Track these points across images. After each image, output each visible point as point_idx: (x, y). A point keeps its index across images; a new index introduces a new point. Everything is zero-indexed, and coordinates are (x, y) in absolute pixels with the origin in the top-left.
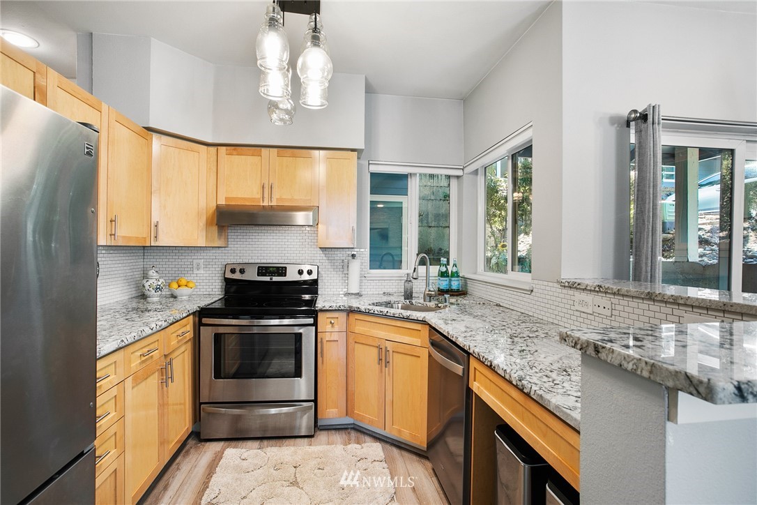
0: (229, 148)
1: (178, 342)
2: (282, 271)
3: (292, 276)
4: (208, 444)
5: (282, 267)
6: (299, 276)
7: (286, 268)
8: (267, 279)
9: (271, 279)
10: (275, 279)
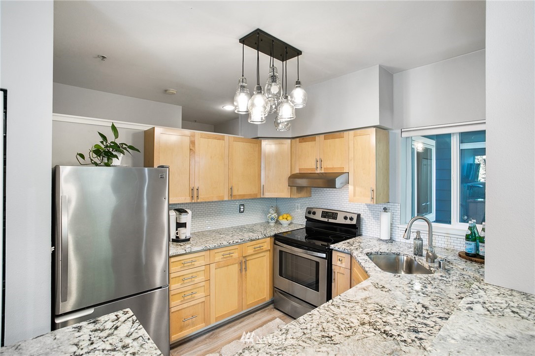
0: (300, 138)
1: (254, 251)
2: (334, 215)
3: (340, 220)
4: (277, 311)
5: (336, 213)
6: (344, 220)
7: (337, 213)
8: (326, 220)
9: (328, 220)
10: (331, 221)
